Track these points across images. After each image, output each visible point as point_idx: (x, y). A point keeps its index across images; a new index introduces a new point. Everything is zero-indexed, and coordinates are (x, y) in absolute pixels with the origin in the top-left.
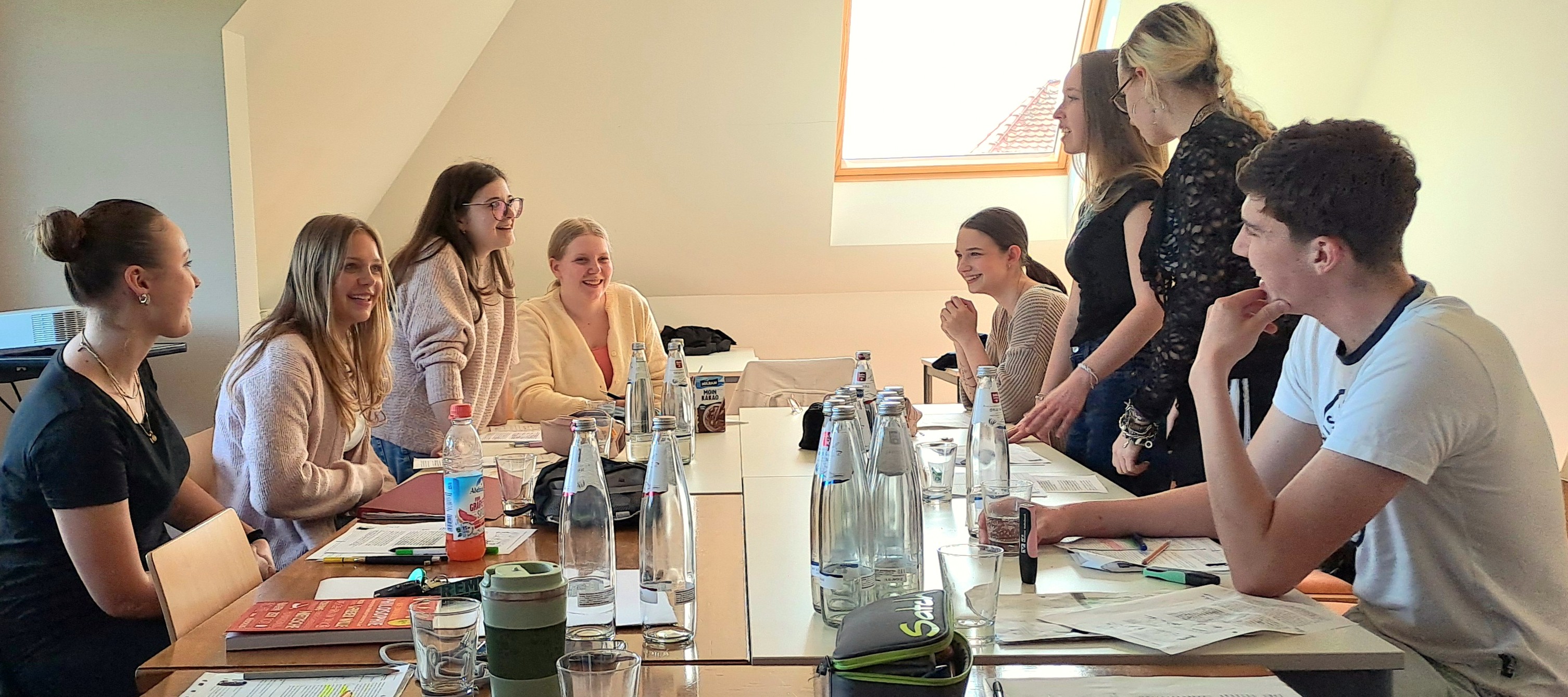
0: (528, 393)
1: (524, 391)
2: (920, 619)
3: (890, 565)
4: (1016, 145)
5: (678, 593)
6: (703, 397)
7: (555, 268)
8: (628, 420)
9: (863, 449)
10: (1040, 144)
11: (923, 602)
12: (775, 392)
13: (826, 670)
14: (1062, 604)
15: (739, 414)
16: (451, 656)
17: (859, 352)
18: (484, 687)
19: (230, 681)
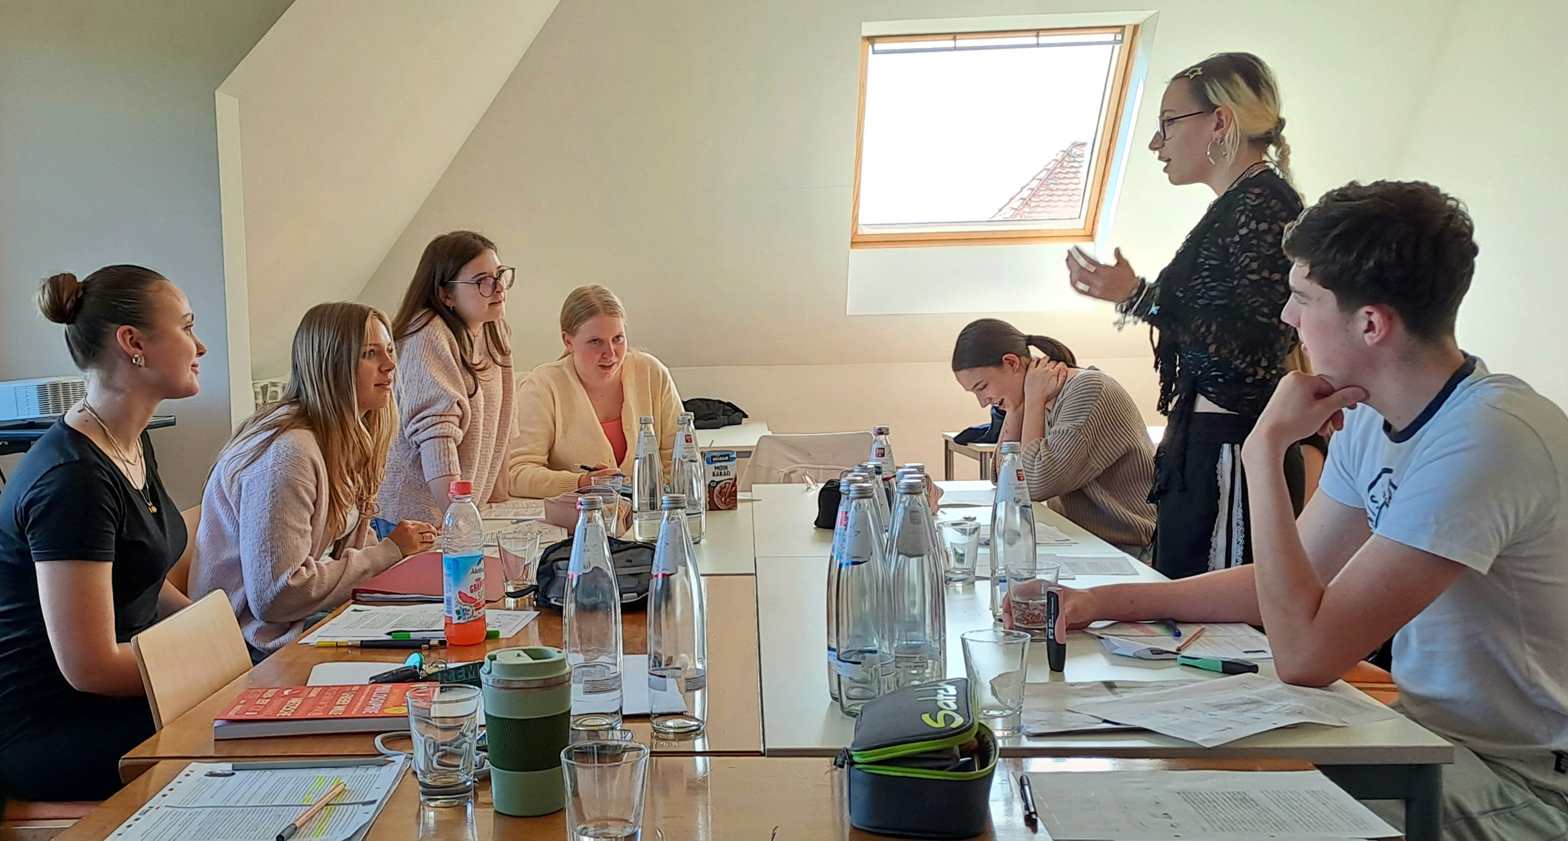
2: (943, 709)
4: (1040, 209)
5: (687, 680)
6: (714, 474)
7: (568, 341)
10: (1065, 209)
11: (946, 691)
12: (789, 468)
13: (844, 762)
14: (1091, 693)
15: (751, 491)
16: (450, 746)
17: (877, 427)
18: (485, 780)
19: (218, 772)
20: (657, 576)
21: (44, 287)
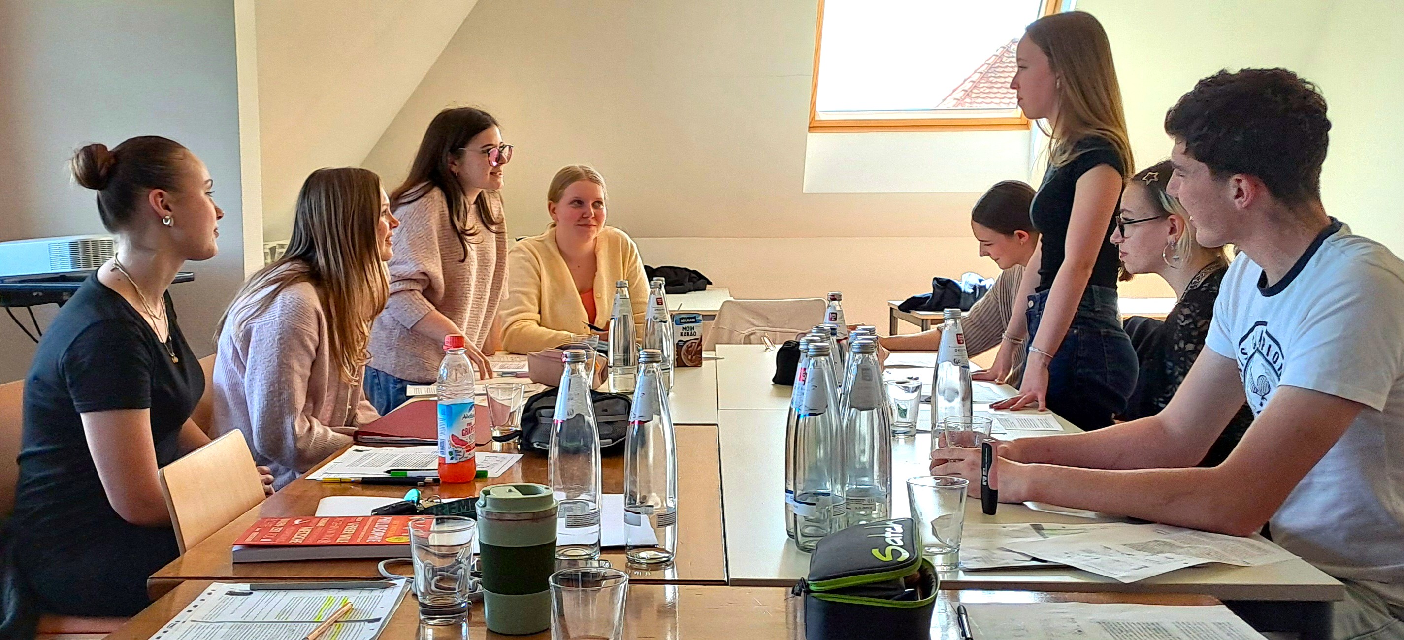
0: (514, 327)
1: (510, 325)
2: (891, 545)
3: (860, 494)
4: (980, 100)
5: (659, 516)
6: (681, 334)
7: (553, 211)
8: (611, 353)
9: (836, 384)
10: (1003, 101)
11: (893, 529)
12: (749, 330)
13: (800, 590)
14: (1022, 534)
15: (715, 350)
16: (447, 572)
18: (478, 601)
19: (237, 591)
20: (633, 423)
21: (78, 156)
